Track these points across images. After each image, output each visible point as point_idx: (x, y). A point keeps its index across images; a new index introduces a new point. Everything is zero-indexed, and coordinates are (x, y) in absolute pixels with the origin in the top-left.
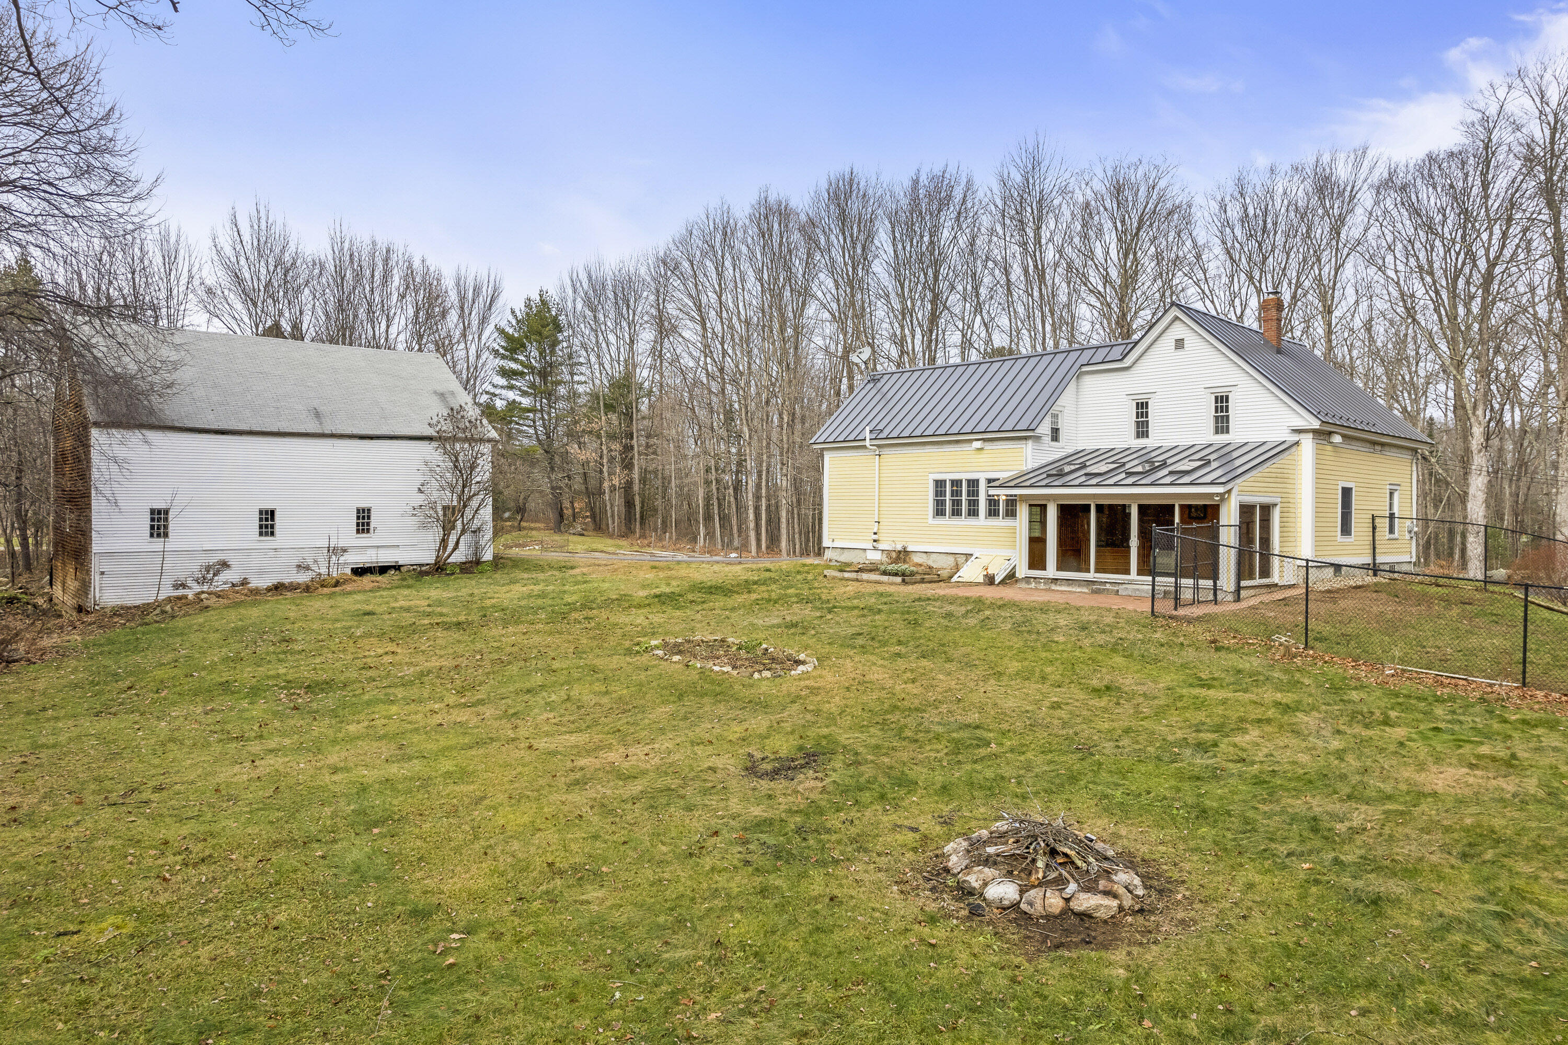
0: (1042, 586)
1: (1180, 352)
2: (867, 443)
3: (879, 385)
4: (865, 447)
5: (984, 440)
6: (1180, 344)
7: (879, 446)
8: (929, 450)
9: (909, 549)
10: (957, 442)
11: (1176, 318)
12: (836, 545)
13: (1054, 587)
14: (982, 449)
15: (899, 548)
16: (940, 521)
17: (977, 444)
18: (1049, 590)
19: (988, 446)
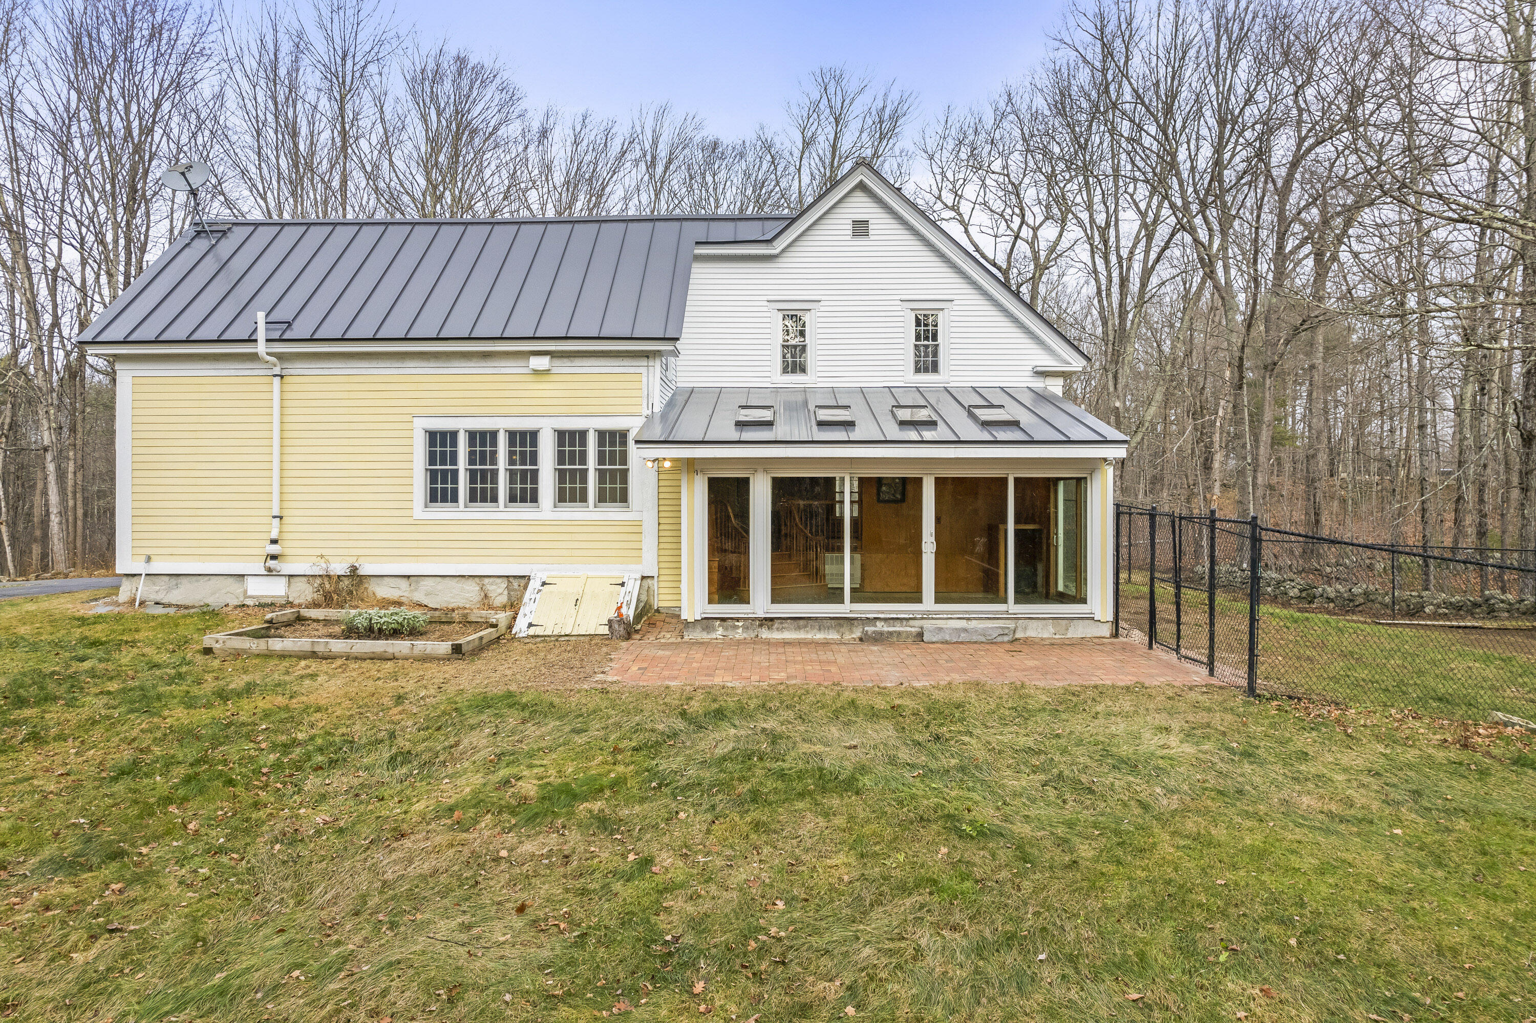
0: (740, 634)
1: (861, 242)
2: (261, 348)
3: (226, 247)
4: (254, 357)
5: (552, 354)
6: (861, 228)
7: (280, 357)
8: (413, 369)
9: (361, 572)
10: (486, 355)
11: (861, 186)
12: (157, 567)
13: (765, 634)
14: (547, 372)
15: (339, 568)
16: (443, 512)
17: (542, 363)
18: (756, 640)
19: (564, 367)
